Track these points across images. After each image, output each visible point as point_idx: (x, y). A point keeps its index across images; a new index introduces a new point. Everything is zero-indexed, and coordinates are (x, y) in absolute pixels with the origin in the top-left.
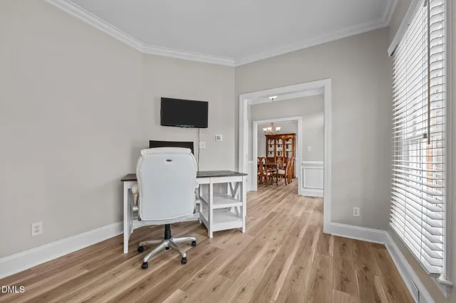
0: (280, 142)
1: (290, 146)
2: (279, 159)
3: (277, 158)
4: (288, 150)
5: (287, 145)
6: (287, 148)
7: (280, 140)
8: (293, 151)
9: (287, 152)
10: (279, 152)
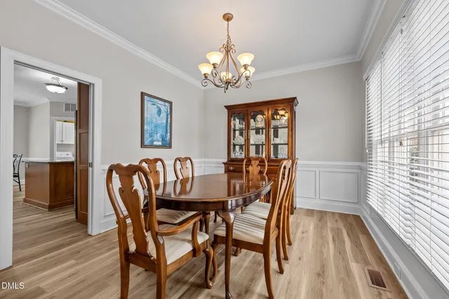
0: (260, 121)
1: (283, 133)
2: (255, 163)
3: (249, 161)
4: (277, 141)
5: (276, 129)
6: (276, 135)
7: (259, 117)
8: (291, 144)
9: (276, 146)
10: (257, 146)
